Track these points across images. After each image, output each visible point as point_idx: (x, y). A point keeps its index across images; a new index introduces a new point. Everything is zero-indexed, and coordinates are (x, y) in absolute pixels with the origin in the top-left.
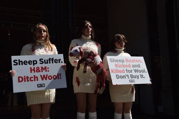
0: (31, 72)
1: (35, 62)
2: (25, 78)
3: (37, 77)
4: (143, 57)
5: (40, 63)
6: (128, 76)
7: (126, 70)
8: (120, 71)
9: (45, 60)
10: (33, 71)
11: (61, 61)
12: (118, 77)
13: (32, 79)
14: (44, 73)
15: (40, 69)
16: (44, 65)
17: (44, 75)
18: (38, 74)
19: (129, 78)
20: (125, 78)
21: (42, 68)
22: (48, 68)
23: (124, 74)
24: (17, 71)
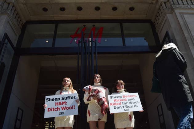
0: (56, 105)
1: (59, 99)
2: (52, 109)
3: (59, 108)
4: (137, 93)
5: (62, 100)
6: (123, 106)
7: (123, 103)
8: (117, 104)
9: (65, 98)
10: (57, 105)
11: (75, 98)
12: (115, 108)
13: (56, 110)
14: (64, 105)
15: (62, 103)
16: (64, 101)
17: (64, 107)
18: (60, 107)
19: (124, 108)
20: (121, 108)
21: (63, 102)
22: (67, 102)
23: (121, 106)
24: (48, 105)
